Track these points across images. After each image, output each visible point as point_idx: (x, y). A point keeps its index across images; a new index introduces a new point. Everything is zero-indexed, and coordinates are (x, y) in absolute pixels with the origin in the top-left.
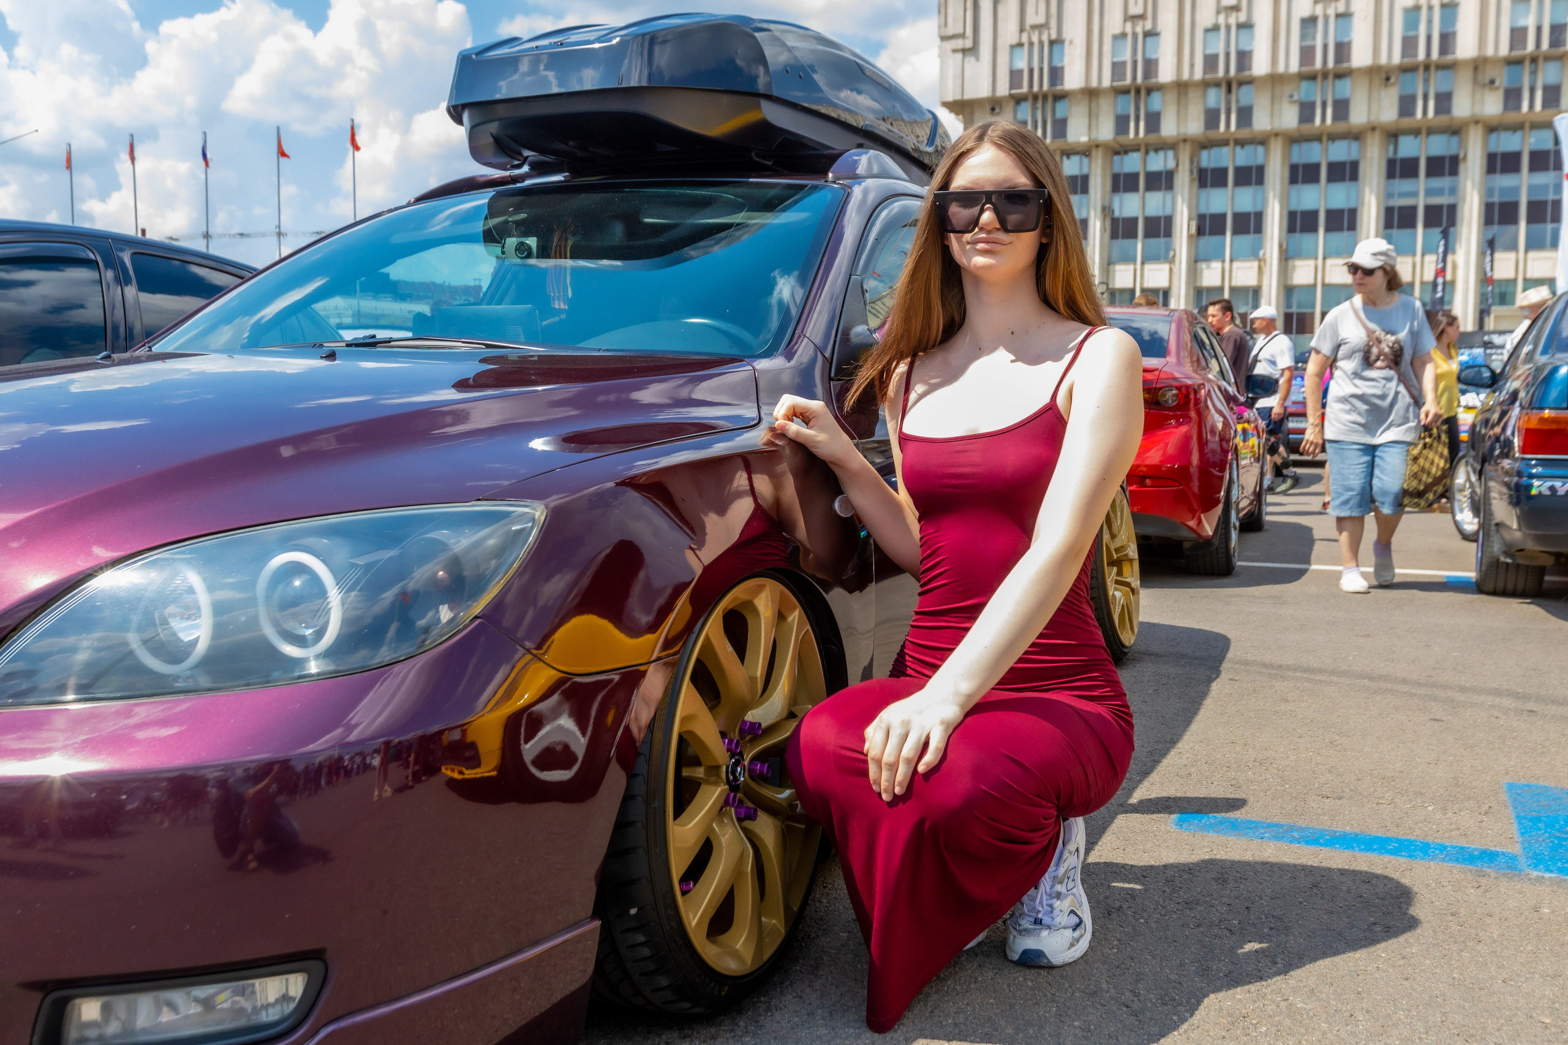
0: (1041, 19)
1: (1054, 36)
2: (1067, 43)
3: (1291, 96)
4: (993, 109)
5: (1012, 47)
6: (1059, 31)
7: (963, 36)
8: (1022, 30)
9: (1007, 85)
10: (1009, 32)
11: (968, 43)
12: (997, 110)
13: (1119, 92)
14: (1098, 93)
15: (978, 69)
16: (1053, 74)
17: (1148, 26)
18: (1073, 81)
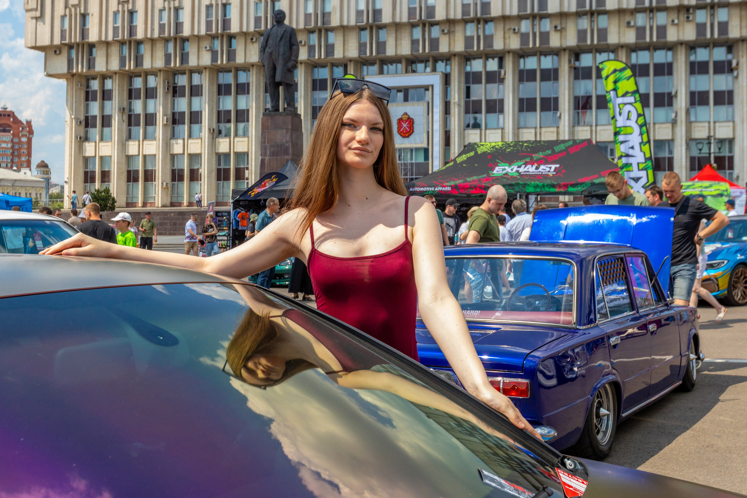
0: (76, 2)
1: (83, 12)
2: (90, 15)
3: (206, 47)
4: (55, 52)
5: (62, 17)
6: (86, 8)
7: (36, 9)
8: (66, 7)
9: (60, 38)
10: (60, 10)
11: (38, 14)
12: (58, 52)
13: (122, 43)
14: (107, 44)
15: (44, 30)
16: (84, 33)
17: (130, 7)
18: (93, 37)
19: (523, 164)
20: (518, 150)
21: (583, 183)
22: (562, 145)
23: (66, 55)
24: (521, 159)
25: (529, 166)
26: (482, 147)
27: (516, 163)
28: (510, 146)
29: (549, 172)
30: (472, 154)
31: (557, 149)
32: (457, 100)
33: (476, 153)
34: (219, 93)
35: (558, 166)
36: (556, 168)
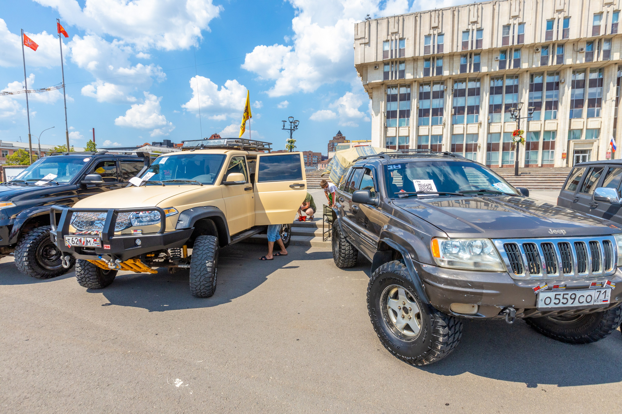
0: (396, 30)
1: (401, 37)
2: (406, 40)
3: (496, 58)
4: (376, 67)
5: (384, 42)
6: (403, 35)
7: (364, 38)
8: (388, 35)
9: (382, 57)
10: (383, 36)
11: (367, 41)
12: (377, 68)
13: (426, 59)
15: (371, 51)
16: (402, 51)
18: (408, 54)
23: (383, 69)
34: (491, 93)
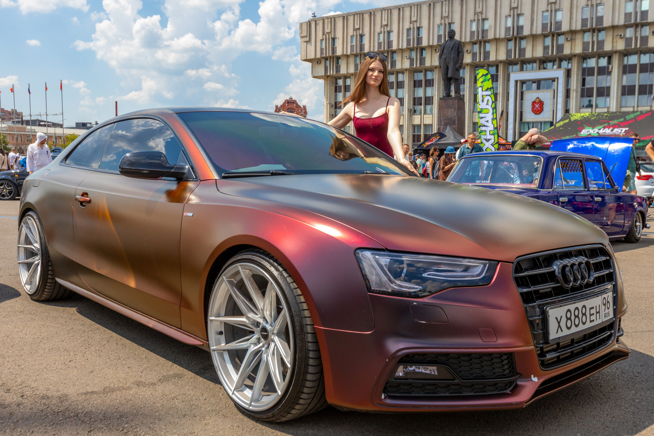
0: (329, 31)
2: (337, 38)
3: (406, 57)
4: (318, 62)
5: (321, 40)
6: (334, 35)
7: (306, 37)
8: (323, 34)
9: (320, 54)
10: (320, 36)
11: (308, 39)
12: (319, 63)
13: (356, 56)
14: (347, 56)
15: (311, 48)
16: (334, 50)
17: (361, 33)
18: (339, 52)
19: (602, 128)
20: (599, 118)
21: (644, 140)
22: (632, 115)
23: (324, 64)
24: (601, 124)
25: (607, 129)
26: (574, 116)
27: (597, 127)
28: (594, 116)
29: (620, 133)
30: (567, 121)
31: (628, 117)
32: (575, 88)
33: (570, 120)
34: (415, 86)
35: (627, 129)
36: (626, 131)
